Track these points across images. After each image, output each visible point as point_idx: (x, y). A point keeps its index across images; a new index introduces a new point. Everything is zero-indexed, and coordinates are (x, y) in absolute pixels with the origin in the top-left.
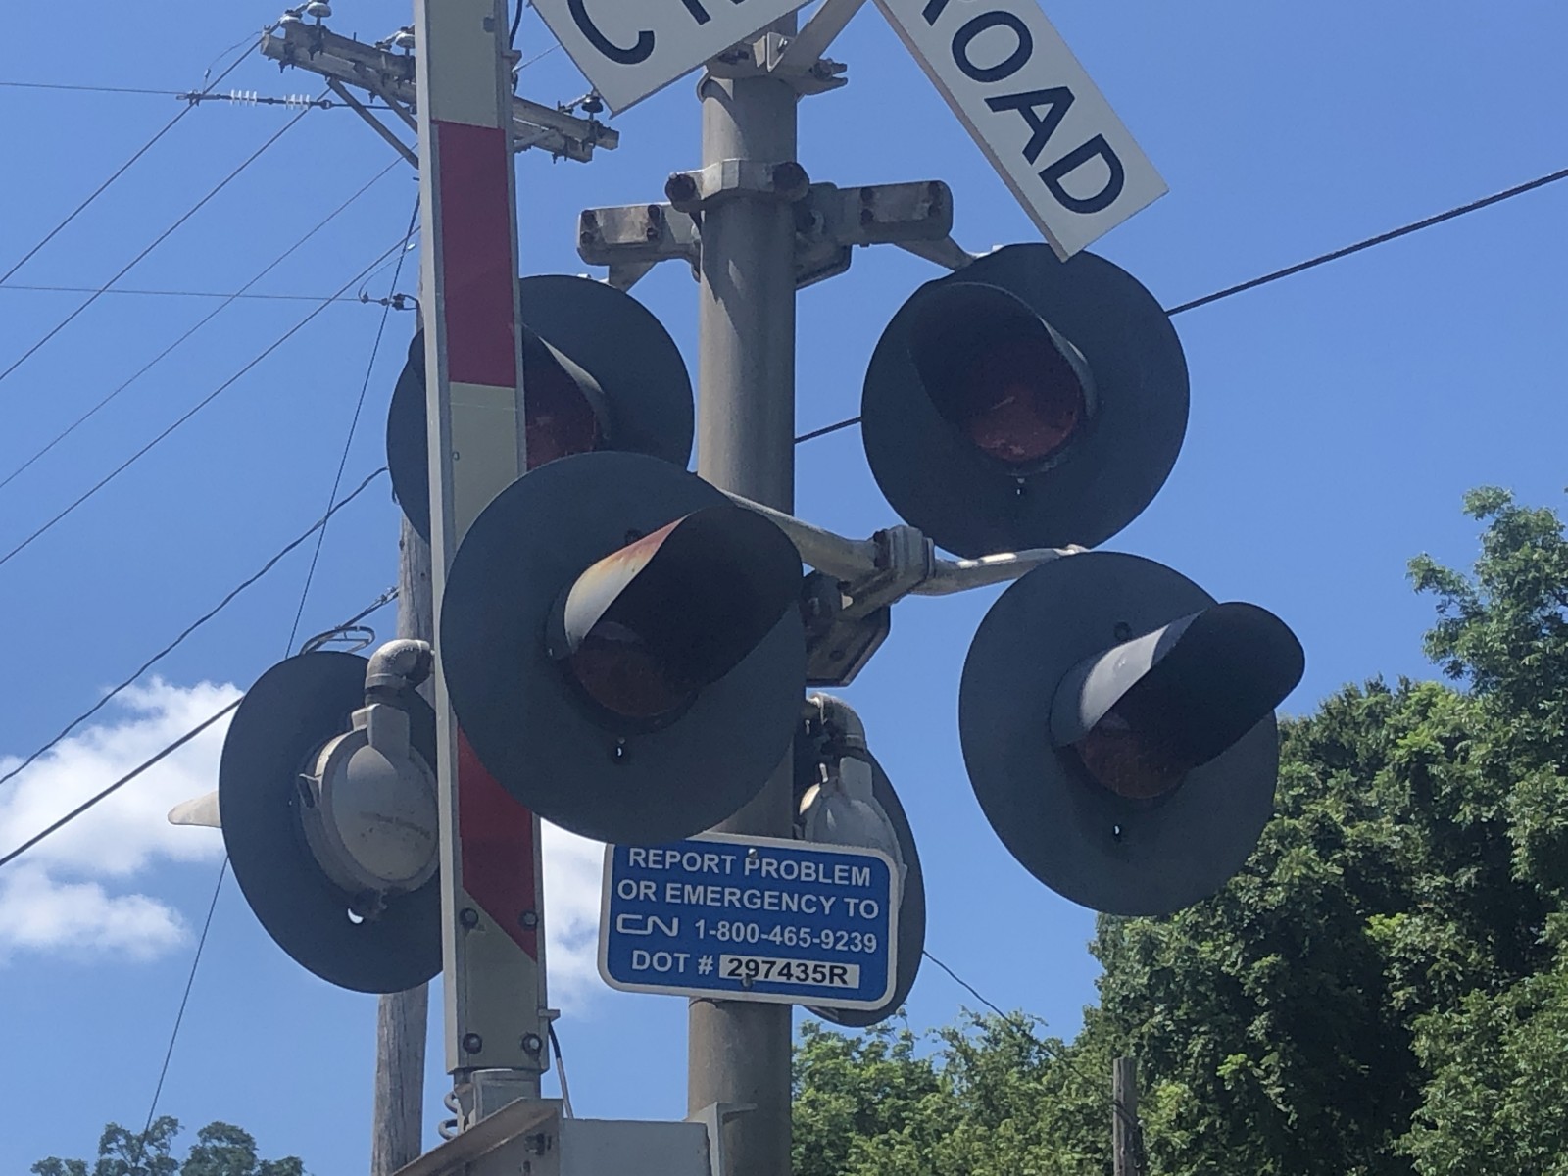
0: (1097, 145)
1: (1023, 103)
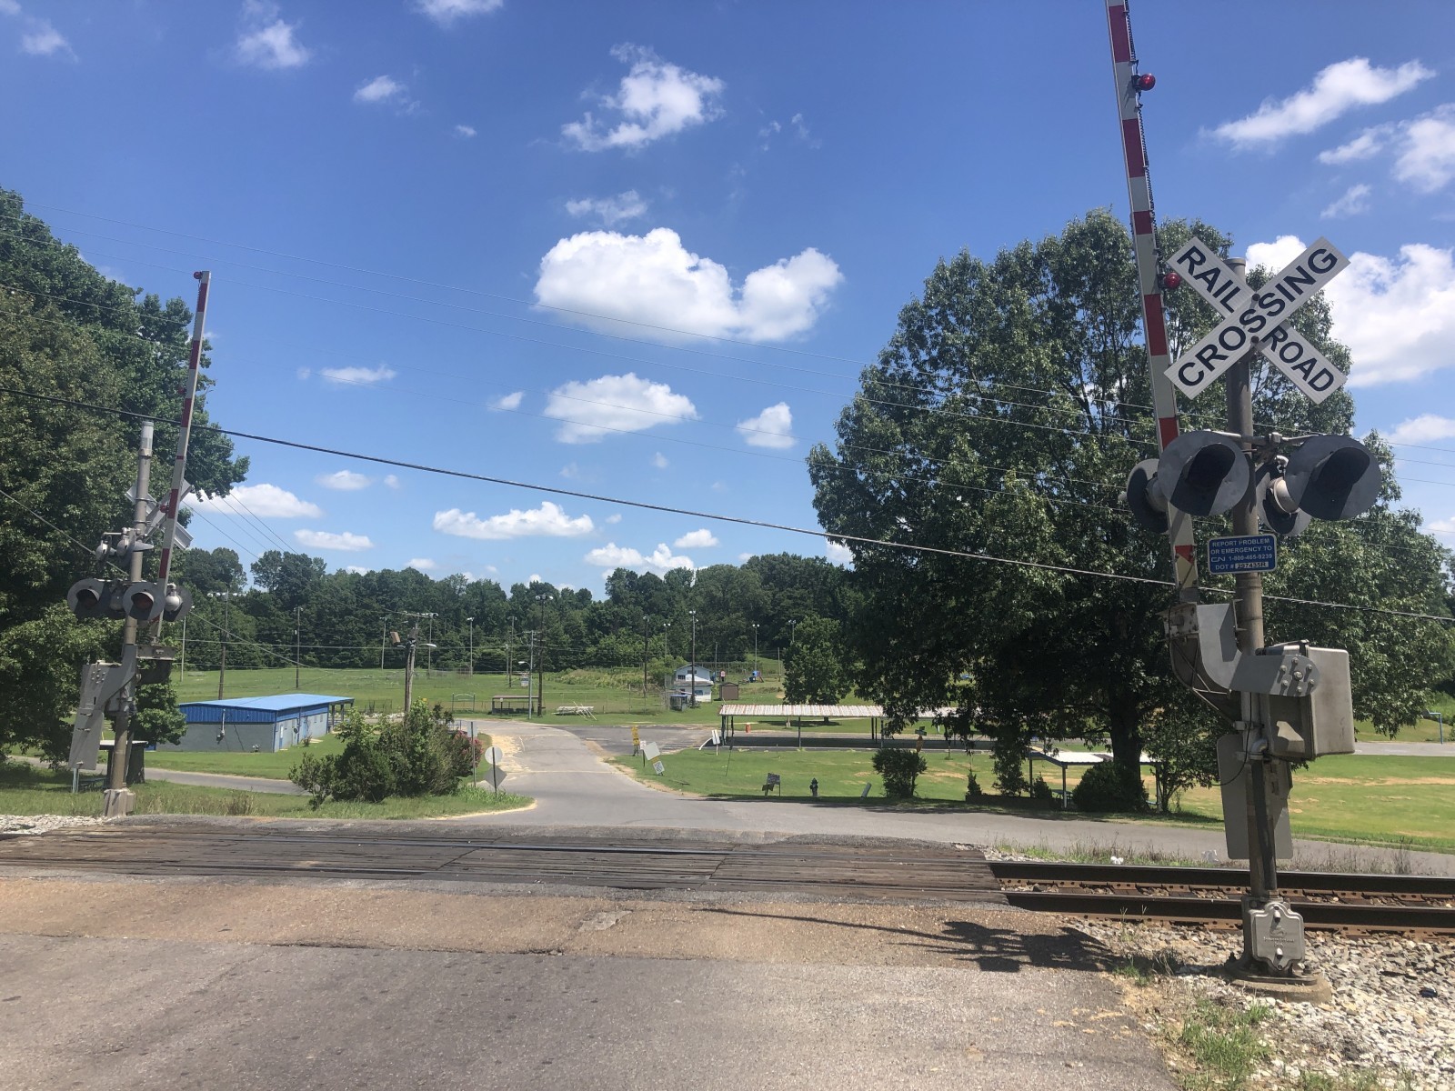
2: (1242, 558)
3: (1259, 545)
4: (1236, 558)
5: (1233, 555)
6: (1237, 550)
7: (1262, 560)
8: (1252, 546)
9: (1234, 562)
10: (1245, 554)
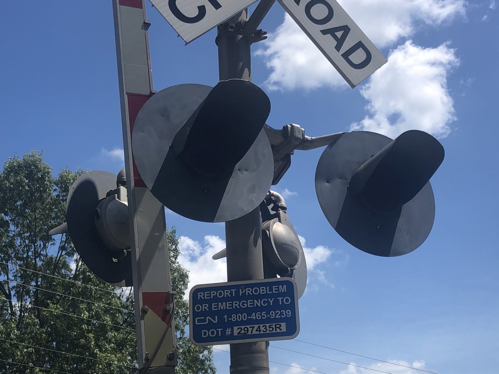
2: (243, 317)
3: (271, 296)
4: (234, 318)
5: (229, 312)
6: (236, 304)
7: (275, 320)
8: (259, 297)
9: (232, 325)
10: (249, 311)
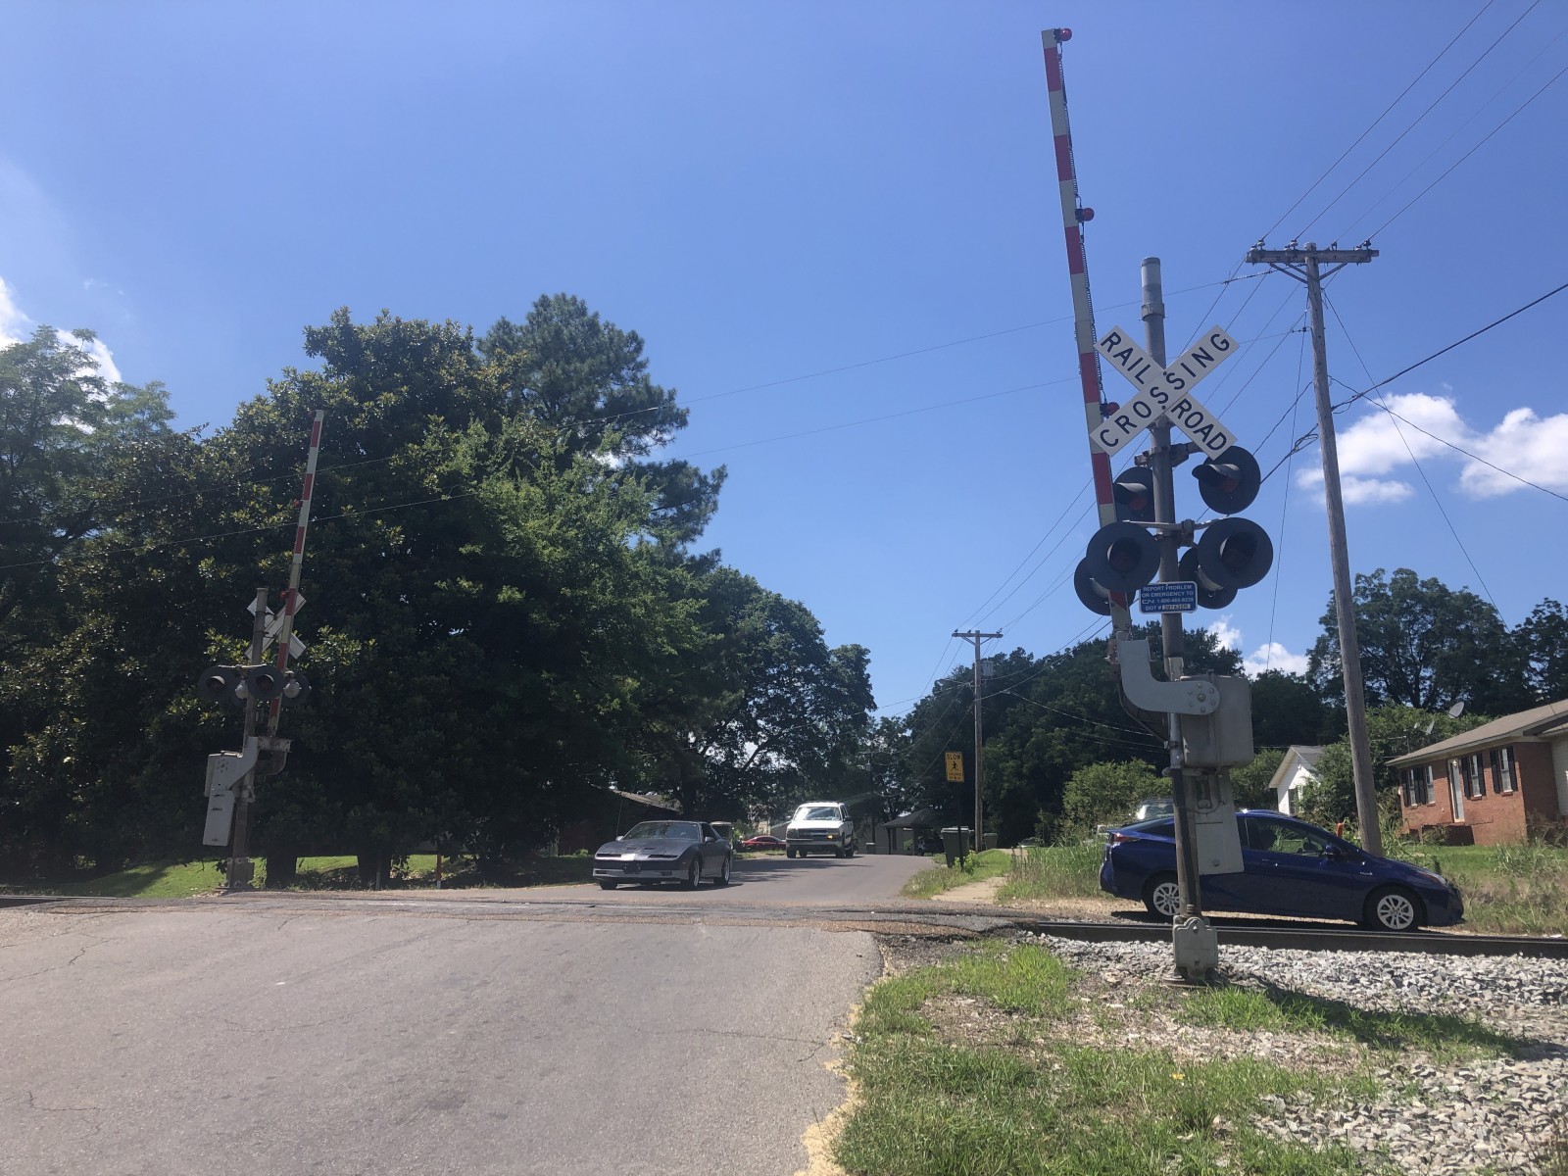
0: (1220, 434)
1: (1202, 430)
